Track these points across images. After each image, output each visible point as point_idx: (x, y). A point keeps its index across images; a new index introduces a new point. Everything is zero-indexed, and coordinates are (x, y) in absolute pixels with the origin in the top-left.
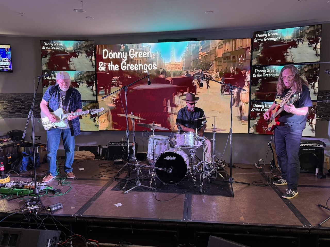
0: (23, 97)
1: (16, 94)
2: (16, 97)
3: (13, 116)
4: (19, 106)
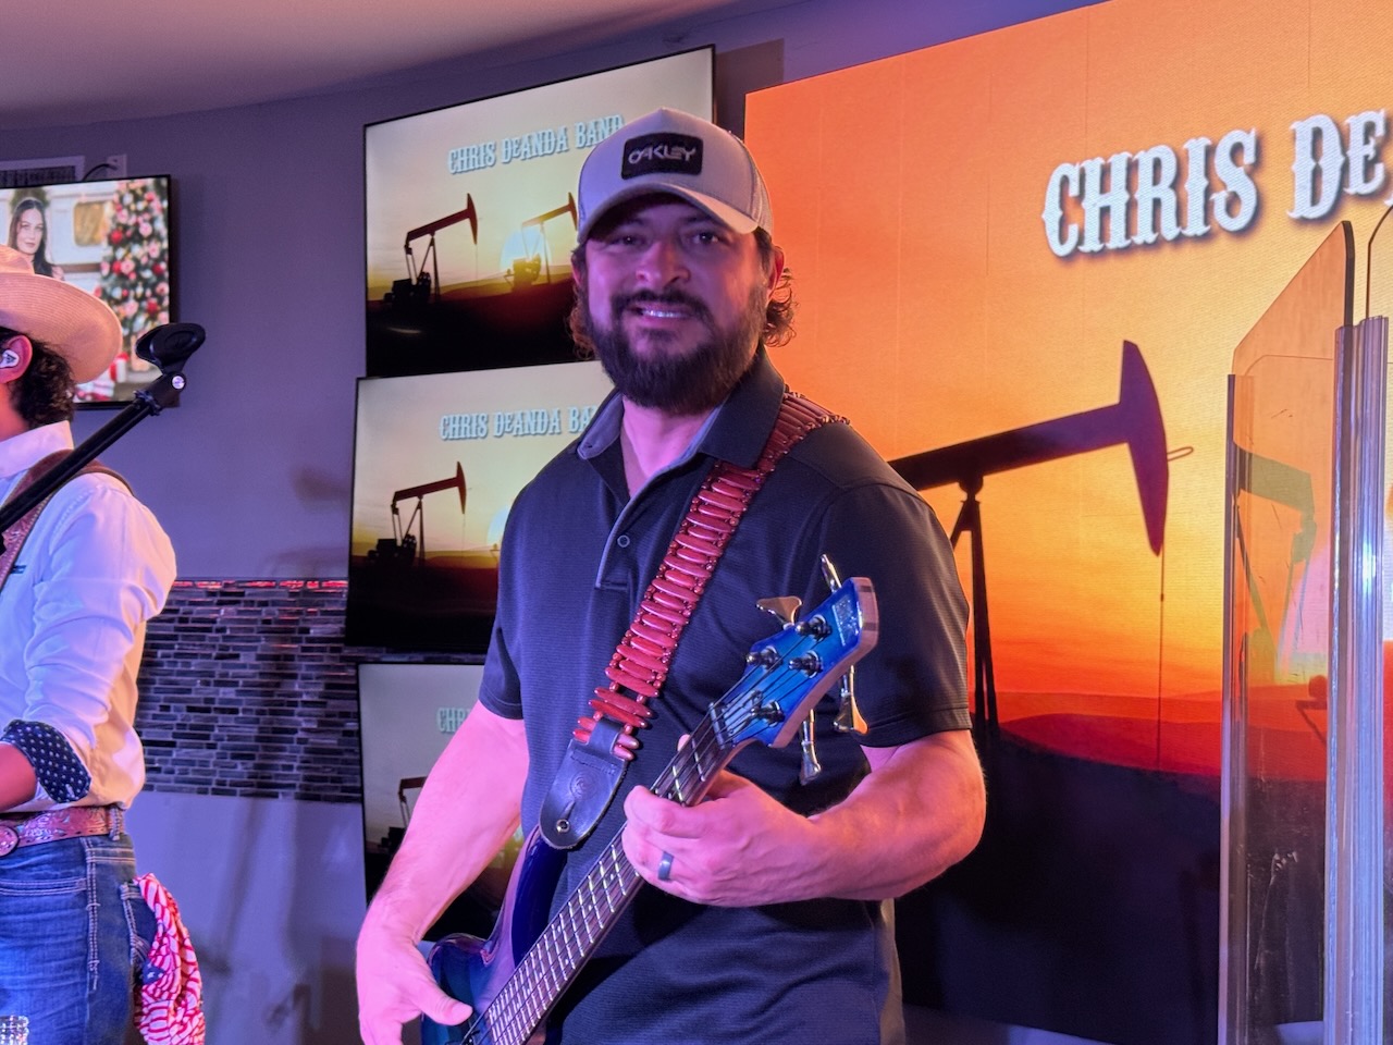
0: (231, 611)
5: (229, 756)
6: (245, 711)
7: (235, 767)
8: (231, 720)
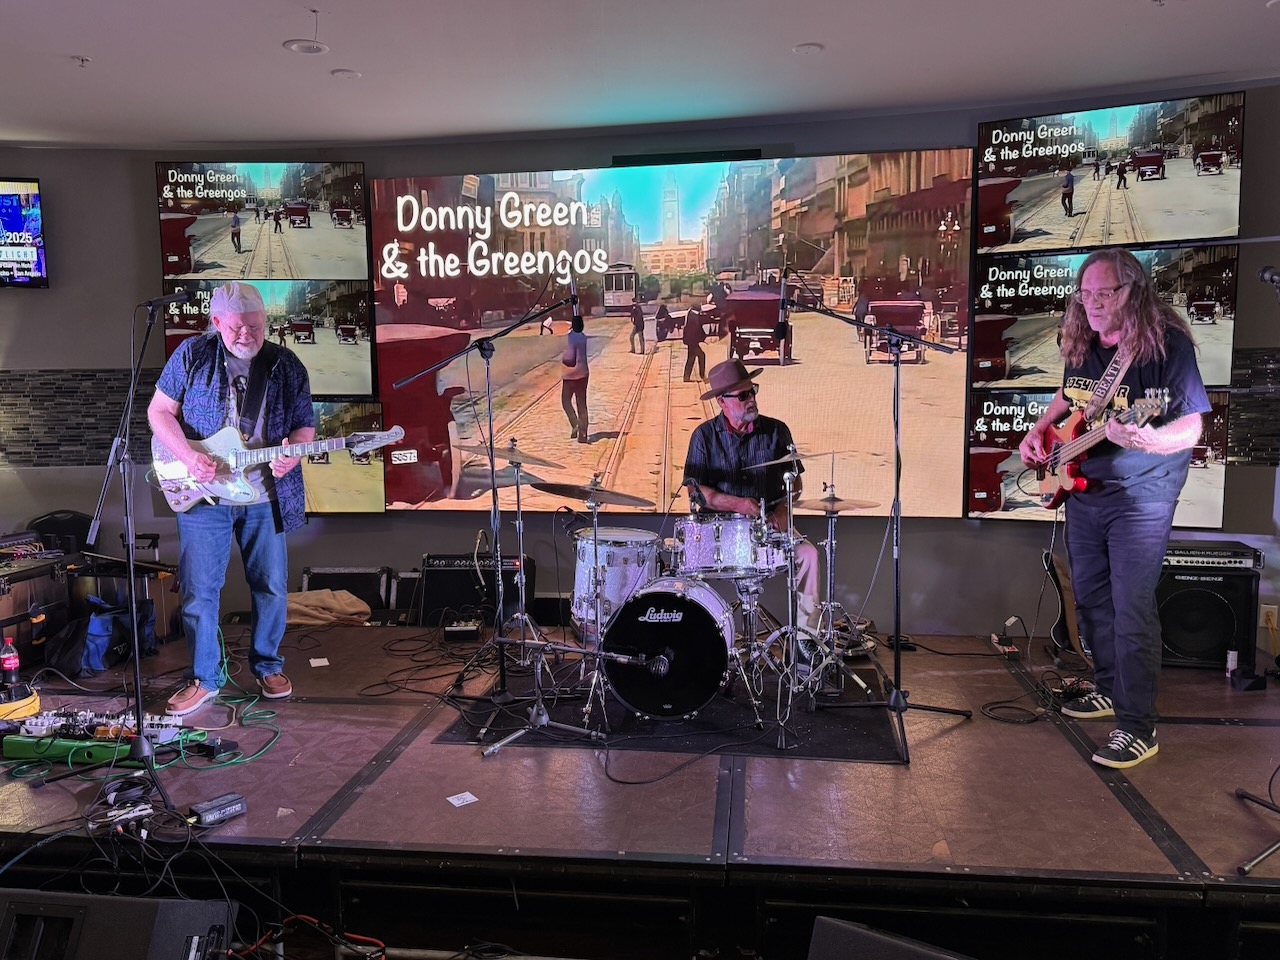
0: (89, 383)
1: (61, 371)
2: (61, 382)
3: (52, 456)
4: (73, 420)
5: (94, 448)
6: (102, 428)
7: (99, 452)
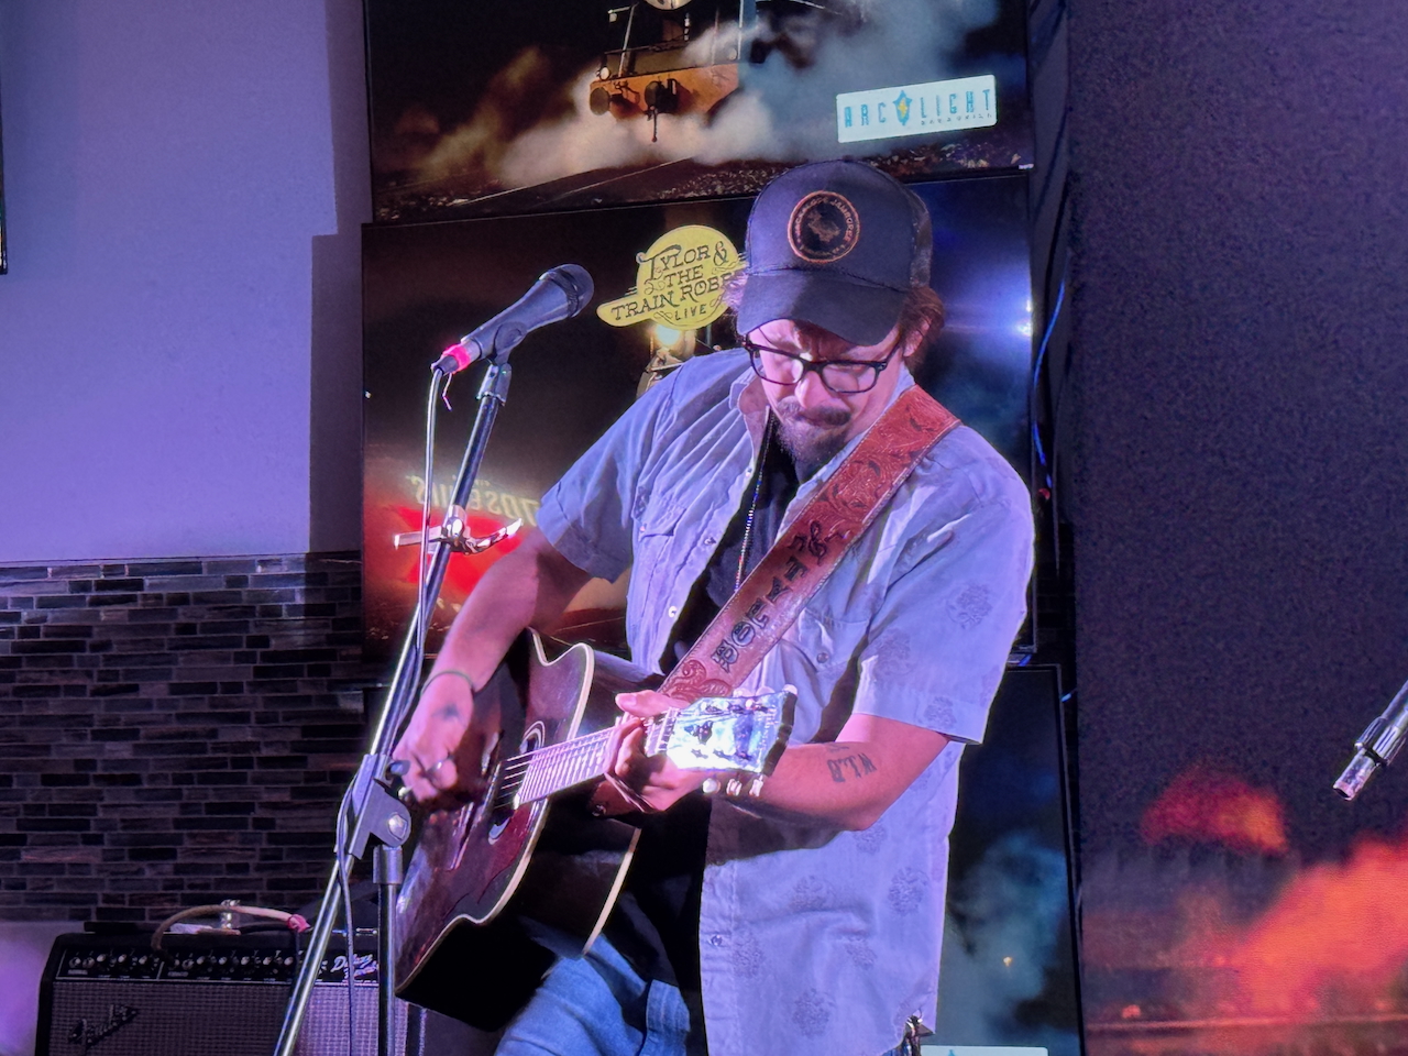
1: (39, 571)
4: (67, 751)
5: (126, 855)
6: (153, 778)
7: (140, 871)
8: (127, 795)
